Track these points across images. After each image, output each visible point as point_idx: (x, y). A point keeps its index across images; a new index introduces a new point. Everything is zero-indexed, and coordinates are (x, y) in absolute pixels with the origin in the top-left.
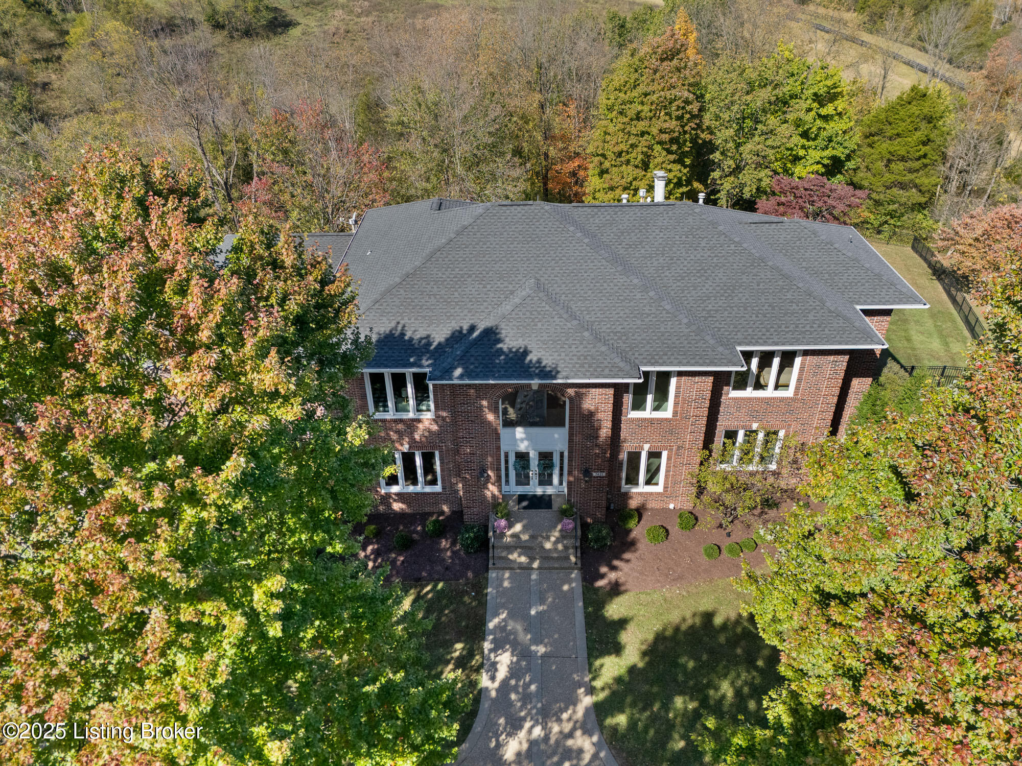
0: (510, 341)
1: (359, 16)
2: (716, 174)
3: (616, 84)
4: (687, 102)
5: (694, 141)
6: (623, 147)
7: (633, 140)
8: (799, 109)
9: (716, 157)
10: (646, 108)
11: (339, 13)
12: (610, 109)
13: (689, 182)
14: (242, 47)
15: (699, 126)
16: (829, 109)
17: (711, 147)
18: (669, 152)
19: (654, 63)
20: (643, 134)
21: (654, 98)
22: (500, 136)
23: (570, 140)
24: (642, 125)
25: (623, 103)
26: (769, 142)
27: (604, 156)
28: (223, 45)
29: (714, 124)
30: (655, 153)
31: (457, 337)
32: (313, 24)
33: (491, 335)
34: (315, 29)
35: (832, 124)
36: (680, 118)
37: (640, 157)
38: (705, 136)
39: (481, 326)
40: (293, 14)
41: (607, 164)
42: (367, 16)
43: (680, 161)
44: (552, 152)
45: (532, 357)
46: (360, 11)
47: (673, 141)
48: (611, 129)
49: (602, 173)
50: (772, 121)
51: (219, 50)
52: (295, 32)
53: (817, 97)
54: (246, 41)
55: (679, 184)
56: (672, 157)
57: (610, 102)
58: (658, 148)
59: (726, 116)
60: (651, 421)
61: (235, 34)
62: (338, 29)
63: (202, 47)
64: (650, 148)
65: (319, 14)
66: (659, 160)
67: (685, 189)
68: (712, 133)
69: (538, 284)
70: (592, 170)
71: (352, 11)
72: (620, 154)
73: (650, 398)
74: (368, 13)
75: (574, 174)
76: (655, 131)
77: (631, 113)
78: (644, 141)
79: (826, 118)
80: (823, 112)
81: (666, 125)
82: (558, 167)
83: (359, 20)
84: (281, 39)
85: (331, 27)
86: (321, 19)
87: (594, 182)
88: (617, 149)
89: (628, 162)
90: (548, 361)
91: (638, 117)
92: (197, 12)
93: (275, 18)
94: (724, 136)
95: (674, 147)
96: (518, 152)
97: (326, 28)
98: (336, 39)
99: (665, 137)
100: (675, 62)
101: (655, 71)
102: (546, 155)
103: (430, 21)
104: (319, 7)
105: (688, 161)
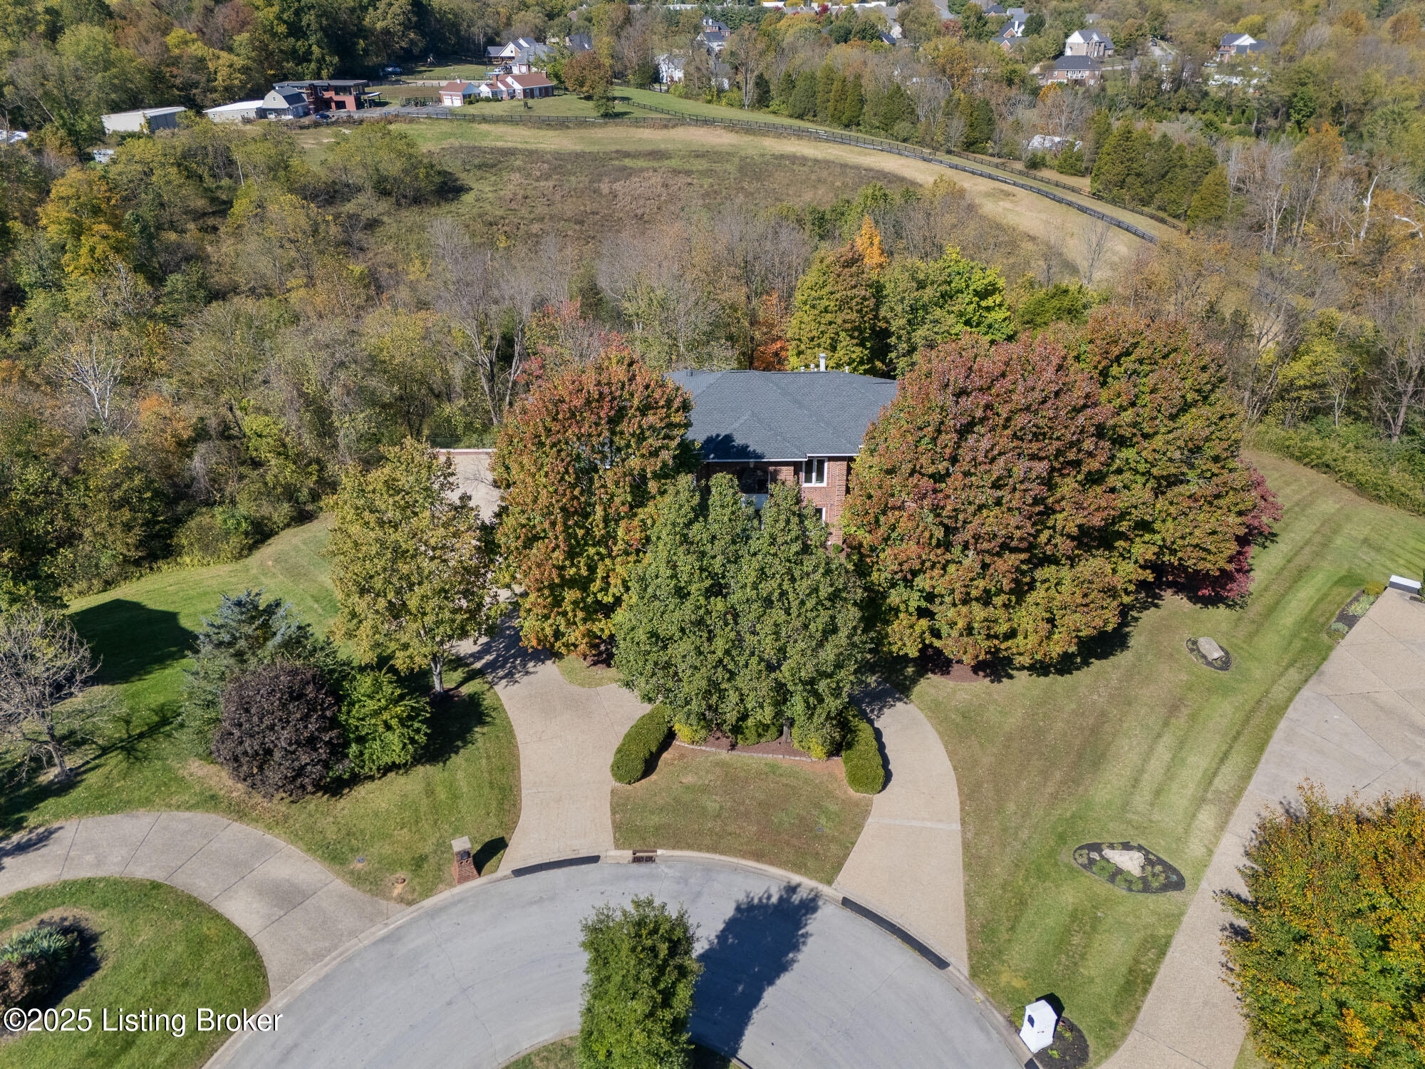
0: (739, 441)
1: (537, 180)
2: (893, 355)
3: (808, 284)
4: (864, 299)
5: (873, 328)
6: (815, 333)
7: (823, 328)
8: (964, 302)
9: (893, 340)
10: (832, 304)
11: (516, 177)
12: (805, 303)
13: (870, 360)
14: (411, 216)
15: (876, 317)
16: (989, 302)
17: (886, 333)
18: (852, 337)
19: (838, 269)
20: (830, 323)
21: (838, 296)
22: (715, 325)
23: (773, 325)
24: (829, 317)
25: (814, 299)
26: (936, 330)
27: (800, 340)
28: (389, 214)
29: (889, 315)
30: (841, 338)
31: (709, 441)
32: (487, 189)
33: (728, 438)
34: (490, 195)
35: (993, 313)
36: (859, 311)
37: (829, 341)
38: (882, 325)
39: (723, 434)
40: (466, 179)
41: (803, 347)
42: (546, 180)
43: (862, 344)
44: (758, 335)
45: (751, 449)
46: (538, 174)
47: (854, 329)
48: (806, 319)
49: (800, 353)
50: (938, 313)
51: (385, 219)
52: (468, 198)
53: (976, 293)
54: (415, 209)
55: (861, 363)
56: (855, 341)
57: (804, 298)
58: (843, 334)
59: (899, 308)
60: (815, 488)
61: (403, 201)
62: (515, 194)
63: (367, 214)
64: (837, 334)
65: (493, 178)
66: (844, 343)
67: (867, 367)
68: (888, 322)
69: (753, 414)
70: (791, 353)
71: (530, 175)
72: (812, 339)
73: (814, 475)
74: (548, 177)
75: (776, 354)
76: (839, 321)
77: (821, 307)
78: (832, 329)
79: (988, 309)
80: (984, 304)
81: (848, 317)
82: (762, 349)
83: (537, 184)
84: (453, 207)
85: (507, 192)
86: (495, 184)
87: (793, 361)
88: (810, 335)
89: (819, 346)
90: (759, 451)
91: (826, 310)
92: (357, 176)
93: (445, 183)
94: (897, 324)
95: (856, 334)
96: (730, 338)
97: (502, 193)
98: (513, 205)
99: (848, 326)
100: (854, 268)
101: (839, 276)
102: (752, 338)
103: (617, 186)
104: (493, 170)
105: (868, 345)
